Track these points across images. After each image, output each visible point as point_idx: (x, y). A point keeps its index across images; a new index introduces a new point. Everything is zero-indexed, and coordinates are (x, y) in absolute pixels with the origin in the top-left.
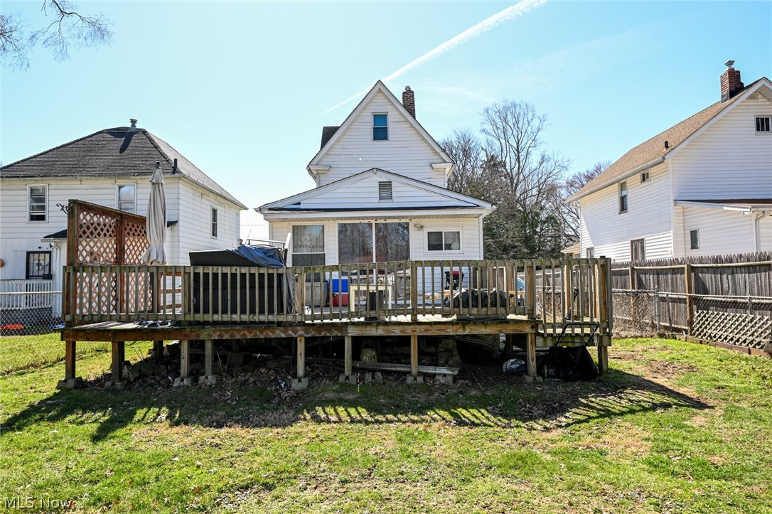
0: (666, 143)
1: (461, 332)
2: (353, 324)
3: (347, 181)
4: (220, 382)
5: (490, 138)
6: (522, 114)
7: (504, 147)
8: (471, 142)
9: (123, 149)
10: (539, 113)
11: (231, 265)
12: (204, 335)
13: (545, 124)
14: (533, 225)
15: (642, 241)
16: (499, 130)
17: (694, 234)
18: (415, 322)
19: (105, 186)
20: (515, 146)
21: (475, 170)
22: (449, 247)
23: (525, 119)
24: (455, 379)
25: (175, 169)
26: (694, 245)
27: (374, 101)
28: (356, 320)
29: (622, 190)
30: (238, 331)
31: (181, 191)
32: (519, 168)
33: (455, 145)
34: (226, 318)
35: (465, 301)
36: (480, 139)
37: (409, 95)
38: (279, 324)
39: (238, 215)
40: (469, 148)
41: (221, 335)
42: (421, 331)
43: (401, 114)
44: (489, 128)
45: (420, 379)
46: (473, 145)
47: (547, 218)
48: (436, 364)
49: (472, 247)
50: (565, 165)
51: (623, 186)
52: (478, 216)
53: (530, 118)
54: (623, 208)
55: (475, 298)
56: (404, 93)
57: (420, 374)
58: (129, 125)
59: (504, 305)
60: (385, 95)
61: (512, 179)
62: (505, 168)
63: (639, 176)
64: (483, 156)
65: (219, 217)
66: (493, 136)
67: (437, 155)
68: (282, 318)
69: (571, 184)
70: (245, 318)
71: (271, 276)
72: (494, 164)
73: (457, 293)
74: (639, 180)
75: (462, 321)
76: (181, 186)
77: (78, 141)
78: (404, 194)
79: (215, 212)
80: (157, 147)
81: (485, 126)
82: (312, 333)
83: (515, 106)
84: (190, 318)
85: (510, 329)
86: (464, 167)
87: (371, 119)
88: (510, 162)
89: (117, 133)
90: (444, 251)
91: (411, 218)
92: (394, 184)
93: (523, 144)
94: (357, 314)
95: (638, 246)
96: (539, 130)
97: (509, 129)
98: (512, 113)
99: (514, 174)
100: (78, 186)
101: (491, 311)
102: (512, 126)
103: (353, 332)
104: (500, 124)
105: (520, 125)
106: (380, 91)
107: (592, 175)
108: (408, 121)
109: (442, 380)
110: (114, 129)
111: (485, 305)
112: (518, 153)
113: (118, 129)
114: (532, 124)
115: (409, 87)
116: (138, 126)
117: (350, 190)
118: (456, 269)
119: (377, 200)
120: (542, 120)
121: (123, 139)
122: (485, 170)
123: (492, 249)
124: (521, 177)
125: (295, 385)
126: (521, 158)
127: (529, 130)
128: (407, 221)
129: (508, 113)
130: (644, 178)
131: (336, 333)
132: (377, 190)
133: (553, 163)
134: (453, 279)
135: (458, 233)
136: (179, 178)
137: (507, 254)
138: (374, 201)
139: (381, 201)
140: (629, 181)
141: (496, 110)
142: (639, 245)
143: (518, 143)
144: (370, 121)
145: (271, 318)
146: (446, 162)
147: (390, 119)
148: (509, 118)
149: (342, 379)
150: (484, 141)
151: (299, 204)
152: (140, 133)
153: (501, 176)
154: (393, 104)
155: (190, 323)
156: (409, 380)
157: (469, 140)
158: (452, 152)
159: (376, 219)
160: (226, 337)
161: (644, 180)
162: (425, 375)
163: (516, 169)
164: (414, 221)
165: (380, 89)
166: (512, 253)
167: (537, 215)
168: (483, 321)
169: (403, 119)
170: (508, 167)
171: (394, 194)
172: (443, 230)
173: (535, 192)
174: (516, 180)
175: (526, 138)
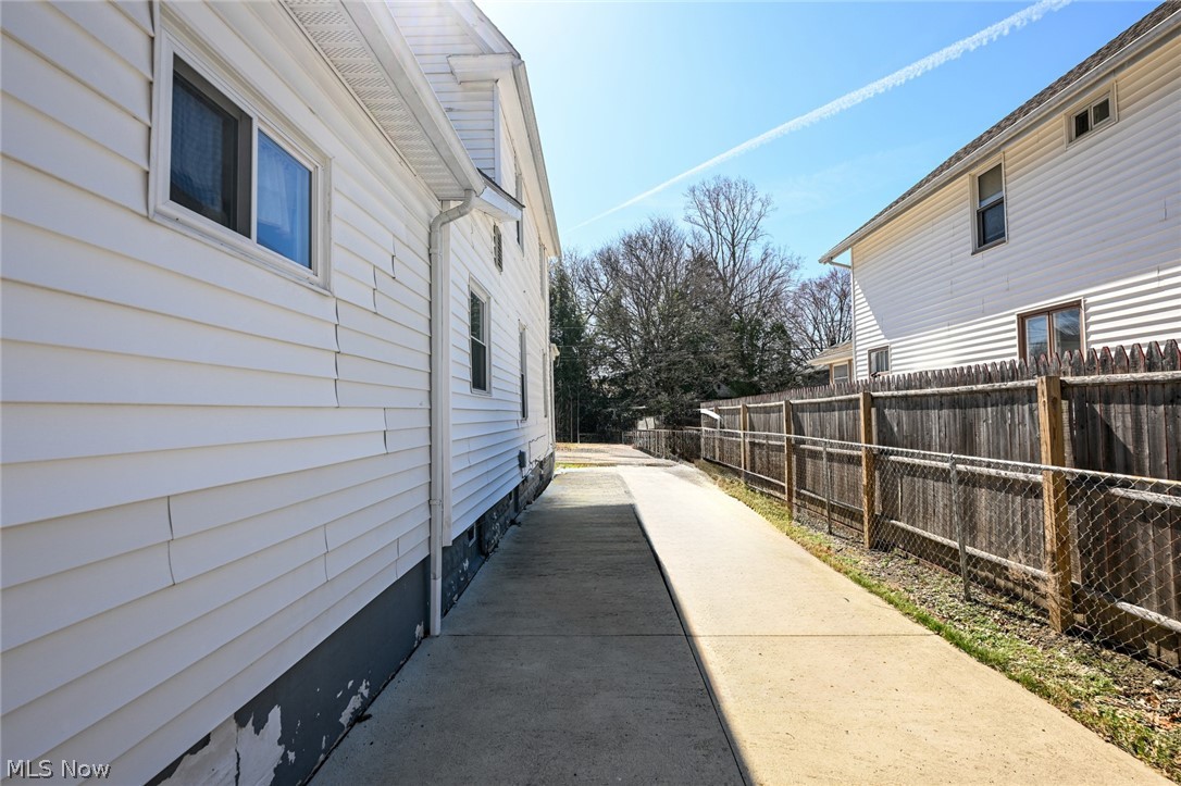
7: (715, 240)
8: (672, 233)
10: (761, 195)
13: (769, 208)
14: (753, 339)
15: (1071, 307)
16: (709, 218)
20: (729, 238)
33: (650, 236)
40: (670, 241)
44: (695, 214)
46: (674, 237)
50: (795, 263)
53: (749, 200)
54: (989, 234)
61: (725, 283)
62: (716, 268)
66: (701, 226)
72: (701, 261)
81: (690, 212)
88: (722, 256)
96: (761, 216)
99: (728, 275)
102: (726, 213)
112: (734, 247)
114: (752, 209)
120: (765, 204)
122: (690, 272)
124: (737, 279)
127: (748, 216)
129: (721, 195)
130: (1087, 121)
133: (779, 260)
141: (705, 189)
143: (733, 235)
153: (711, 280)
157: (668, 231)
161: (1083, 129)
163: (730, 268)
167: (758, 324)
170: (720, 266)
174: (729, 284)
175: (743, 227)
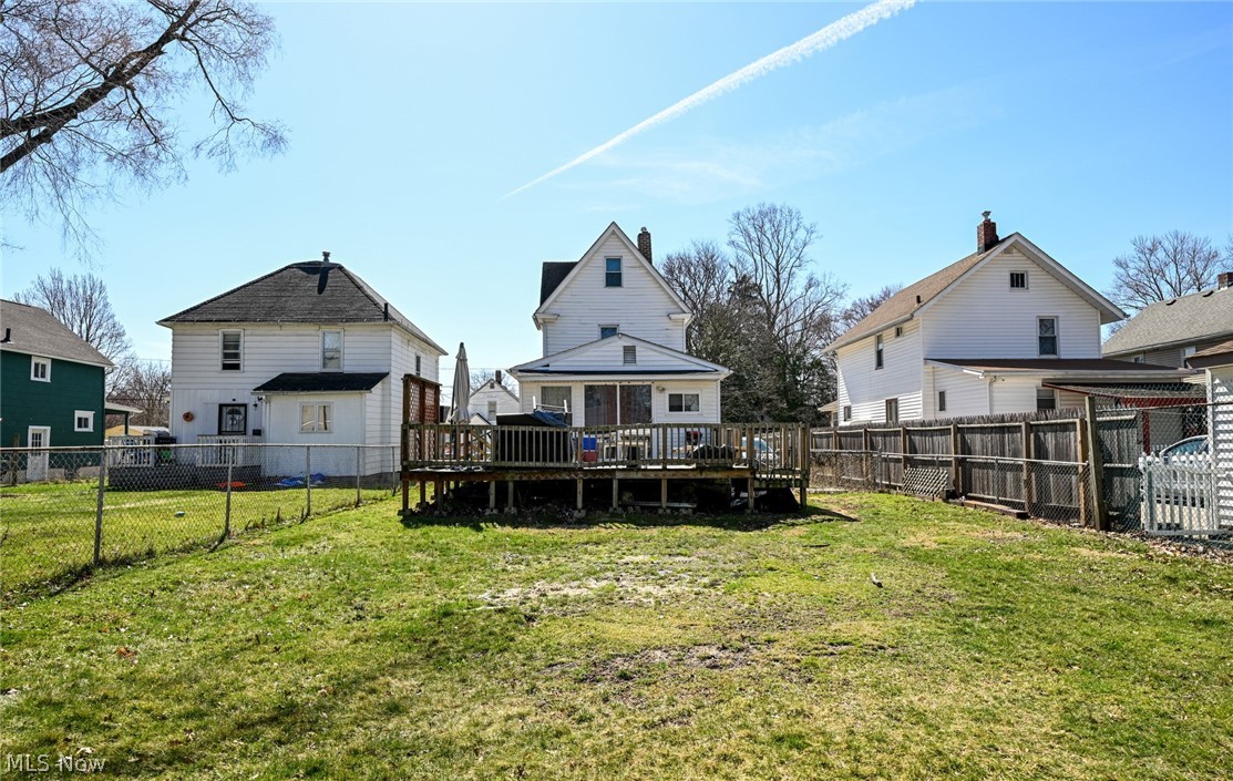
0: (918, 297)
1: (699, 476)
2: (619, 470)
3: (593, 345)
4: (519, 511)
5: (740, 253)
6: (784, 222)
7: (759, 265)
8: (715, 257)
9: (321, 289)
10: (806, 222)
11: (529, 425)
12: (508, 478)
13: (814, 235)
14: (795, 372)
15: (896, 401)
16: (753, 243)
17: (942, 395)
18: (665, 469)
19: (306, 332)
20: (774, 264)
21: (721, 296)
22: (688, 409)
23: (788, 230)
24: (694, 510)
25: (386, 316)
26: (942, 408)
27: (607, 244)
28: (620, 467)
29: (878, 343)
30: (534, 474)
31: (393, 339)
32: (778, 294)
33: (693, 261)
34: (524, 464)
35: (702, 454)
36: (727, 253)
37: (645, 237)
38: (565, 469)
39: (437, 361)
40: (713, 266)
41: (521, 477)
42: (669, 475)
43: (637, 259)
44: (740, 239)
45: (668, 511)
46: (718, 261)
47: (812, 364)
48: (680, 502)
49: (709, 410)
50: (840, 291)
51: (879, 340)
52: (716, 380)
53: (794, 227)
54: (880, 364)
55: (710, 452)
56: (640, 235)
57: (668, 507)
58: (321, 259)
59: (730, 457)
60: (619, 237)
61: (768, 308)
62: (760, 294)
63: (893, 330)
64: (731, 277)
65: (422, 365)
66: (745, 250)
67: (675, 304)
68: (565, 465)
69: (847, 316)
70: (538, 464)
71: (558, 433)
72: (745, 289)
73: (696, 448)
74: (894, 335)
75: (700, 469)
76: (393, 334)
77: (266, 277)
78: (647, 358)
79: (418, 359)
80: (359, 288)
81: (734, 238)
82: (589, 476)
83: (775, 211)
84: (496, 464)
85: (734, 475)
86: (706, 291)
87: (603, 264)
88: (767, 285)
89: (310, 268)
90: (684, 413)
91: (653, 381)
92: (637, 349)
93: (784, 262)
94: (622, 463)
95: (892, 406)
96: (805, 245)
97: (766, 242)
98: (770, 221)
99: (772, 301)
100: (278, 332)
101: (722, 461)
102: (770, 237)
103: (619, 475)
104: (754, 235)
105: (781, 237)
106: (613, 233)
107: (878, 303)
108: (643, 266)
109: (685, 512)
110: (304, 263)
111: (716, 457)
112: (778, 274)
113: (310, 263)
114: (796, 236)
115: (644, 229)
116: (332, 260)
117: (596, 354)
118: (696, 430)
119: (621, 363)
120: (810, 232)
121: (317, 276)
122: (734, 293)
123: (740, 403)
124: (781, 305)
125: (576, 514)
126: (782, 281)
127: (792, 245)
128: (649, 383)
129: (766, 220)
130: (899, 333)
131: (607, 476)
132: (622, 354)
133: (824, 289)
134: (692, 438)
135: (698, 395)
136: (392, 326)
137: (761, 409)
138: (620, 366)
139: (626, 365)
140: (885, 334)
141: (749, 216)
142: (893, 404)
143: (778, 260)
145: (558, 465)
147: (624, 264)
148: (767, 226)
149: (611, 510)
150: (733, 256)
151: (548, 366)
152: (336, 270)
153: (755, 304)
154: (627, 247)
155: (497, 468)
156: (660, 511)
157: (712, 257)
158: (689, 270)
159: (621, 381)
160: (525, 478)
161: (898, 335)
162: (672, 509)
163: (775, 295)
164: (657, 384)
165: (614, 231)
166: (765, 409)
167: (799, 358)
168: (715, 469)
169: (638, 265)
170: (764, 292)
171: (637, 358)
172: (683, 392)
173: (798, 327)
174: (774, 310)
175: (788, 254)
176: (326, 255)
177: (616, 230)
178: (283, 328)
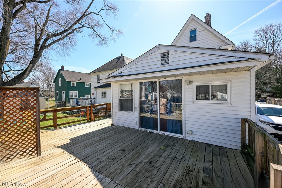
5: (257, 42)
6: (276, 29)
8: (248, 44)
9: (117, 62)
16: (263, 38)
23: (278, 31)
27: (190, 25)
32: (273, 51)
33: (240, 47)
37: (208, 17)
40: (247, 47)
43: (203, 27)
46: (249, 46)
56: (206, 16)
58: (121, 55)
64: (254, 49)
66: (260, 41)
67: (223, 42)
80: (124, 60)
81: (255, 38)
91: (182, 75)
92: (170, 53)
93: (276, 41)
102: (270, 35)
106: (193, 19)
108: (207, 29)
112: (273, 45)
113: (118, 57)
115: (208, 13)
116: (123, 55)
126: (275, 47)
128: (180, 78)
132: (160, 59)
135: (226, 86)
138: (158, 67)
139: (162, 66)
141: (262, 30)
143: (273, 41)
144: (188, 34)
146: (229, 44)
151: (122, 73)
154: (199, 23)
159: (159, 77)
165: (193, 18)
169: (204, 29)
170: (267, 51)
171: (170, 60)
172: (210, 83)
176: (122, 54)
177: (194, 18)
178: (106, 72)
